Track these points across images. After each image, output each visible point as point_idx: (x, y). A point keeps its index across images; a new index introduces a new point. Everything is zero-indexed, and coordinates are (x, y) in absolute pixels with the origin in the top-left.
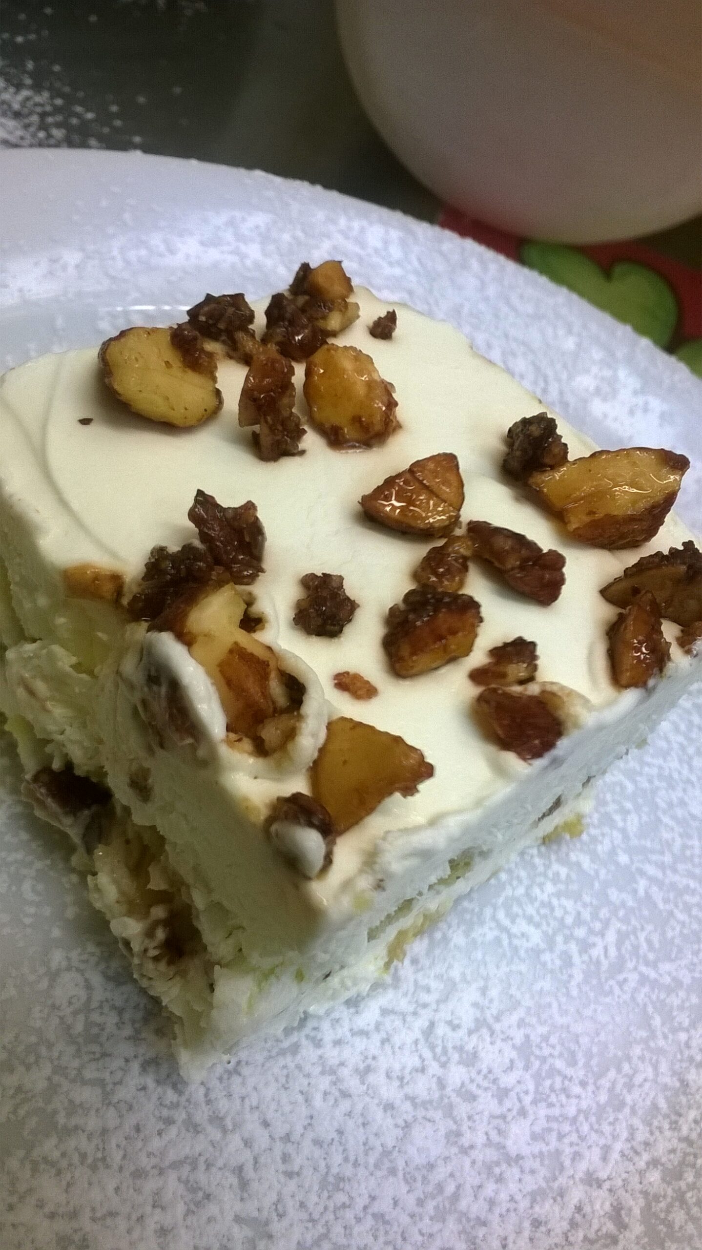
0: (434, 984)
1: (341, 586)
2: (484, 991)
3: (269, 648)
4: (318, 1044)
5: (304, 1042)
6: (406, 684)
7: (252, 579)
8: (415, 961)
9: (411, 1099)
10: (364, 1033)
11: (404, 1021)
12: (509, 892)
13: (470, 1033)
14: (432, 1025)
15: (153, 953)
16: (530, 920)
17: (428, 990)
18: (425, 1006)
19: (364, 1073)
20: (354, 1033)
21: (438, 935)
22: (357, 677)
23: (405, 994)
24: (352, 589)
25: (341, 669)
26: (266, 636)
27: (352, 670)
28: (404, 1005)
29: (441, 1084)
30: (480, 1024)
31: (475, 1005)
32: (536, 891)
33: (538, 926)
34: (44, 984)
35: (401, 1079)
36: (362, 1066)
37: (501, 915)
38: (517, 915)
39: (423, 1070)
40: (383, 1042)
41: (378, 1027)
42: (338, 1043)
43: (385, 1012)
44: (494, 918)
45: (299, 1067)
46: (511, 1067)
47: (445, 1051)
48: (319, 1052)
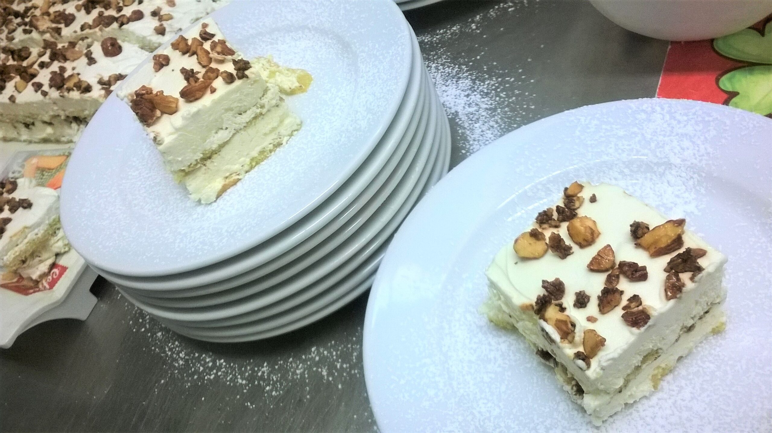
0: (675, 389)
1: (584, 293)
2: (694, 388)
3: (568, 316)
4: (638, 412)
5: (633, 412)
6: (606, 315)
7: (561, 298)
8: (668, 382)
9: (671, 424)
10: (653, 406)
11: (666, 401)
12: (702, 354)
13: (689, 401)
14: (676, 401)
15: (575, 393)
16: (710, 362)
17: (673, 391)
18: (673, 395)
19: (653, 418)
20: (649, 407)
21: (676, 373)
22: (592, 317)
23: (666, 393)
24: (588, 293)
25: (588, 316)
26: (567, 313)
27: (591, 315)
28: (665, 396)
29: (680, 418)
30: (692, 398)
31: (691, 393)
32: (713, 351)
33: (713, 363)
34: (556, 407)
35: (666, 418)
36: (653, 416)
37: (699, 362)
38: (706, 361)
39: (673, 415)
40: (659, 408)
41: (657, 404)
42: (644, 410)
43: (659, 399)
44: (696, 364)
45: (633, 419)
46: (705, 409)
47: (681, 408)
48: (638, 414)
